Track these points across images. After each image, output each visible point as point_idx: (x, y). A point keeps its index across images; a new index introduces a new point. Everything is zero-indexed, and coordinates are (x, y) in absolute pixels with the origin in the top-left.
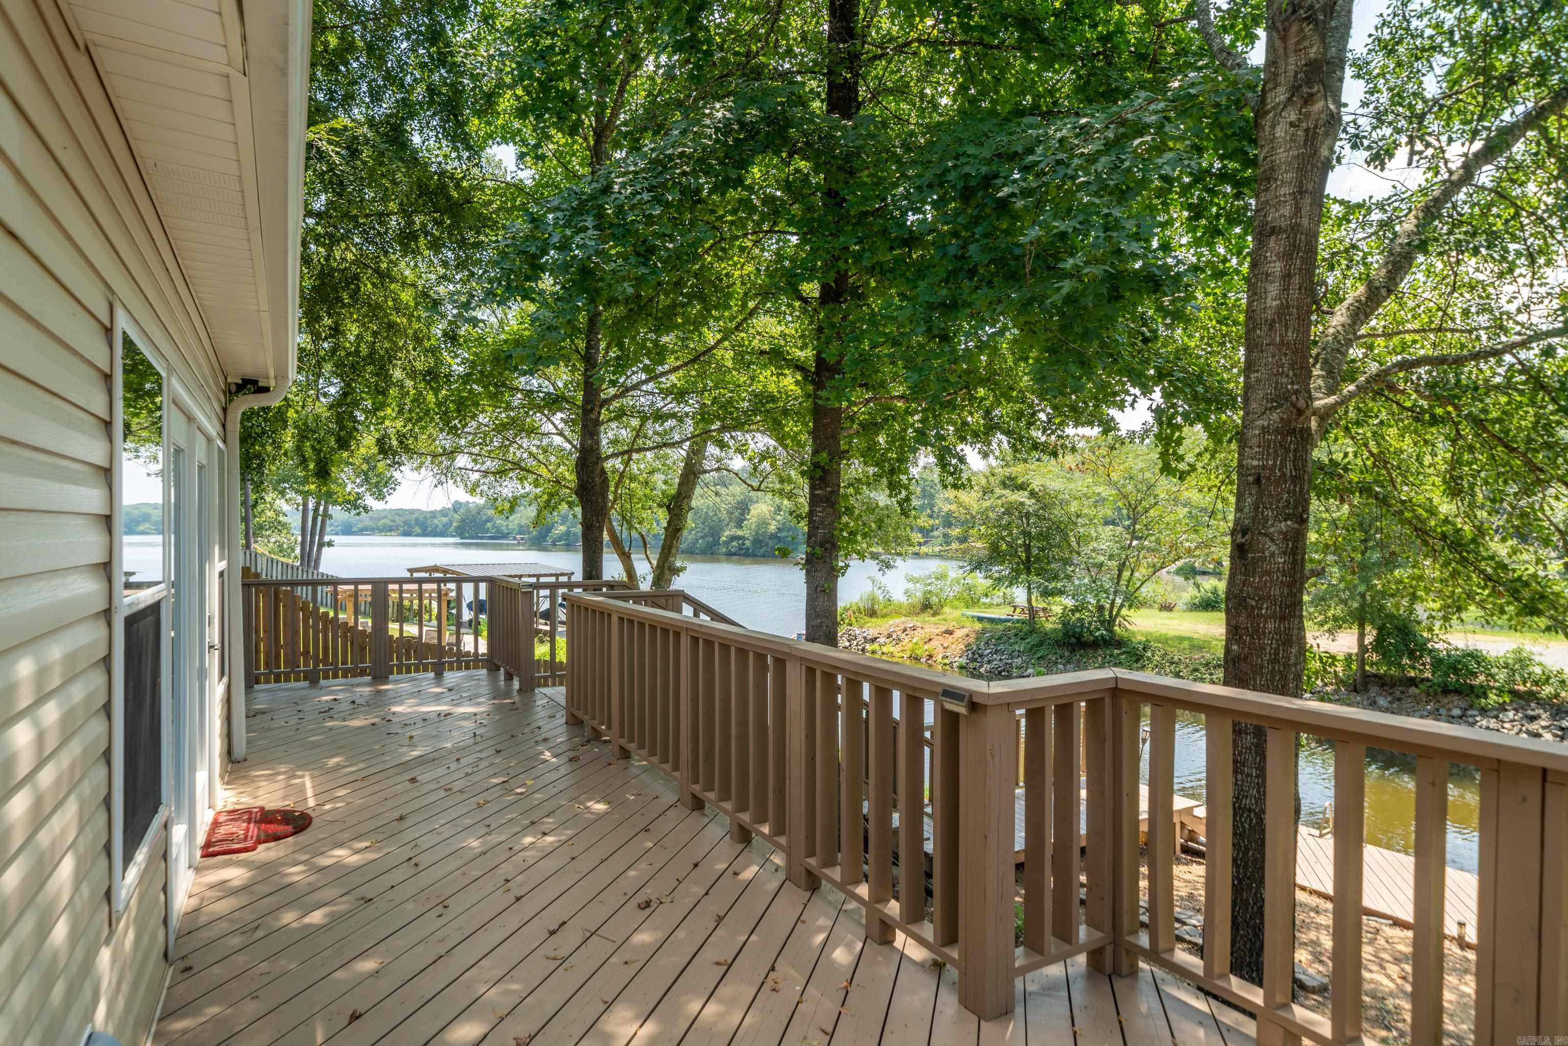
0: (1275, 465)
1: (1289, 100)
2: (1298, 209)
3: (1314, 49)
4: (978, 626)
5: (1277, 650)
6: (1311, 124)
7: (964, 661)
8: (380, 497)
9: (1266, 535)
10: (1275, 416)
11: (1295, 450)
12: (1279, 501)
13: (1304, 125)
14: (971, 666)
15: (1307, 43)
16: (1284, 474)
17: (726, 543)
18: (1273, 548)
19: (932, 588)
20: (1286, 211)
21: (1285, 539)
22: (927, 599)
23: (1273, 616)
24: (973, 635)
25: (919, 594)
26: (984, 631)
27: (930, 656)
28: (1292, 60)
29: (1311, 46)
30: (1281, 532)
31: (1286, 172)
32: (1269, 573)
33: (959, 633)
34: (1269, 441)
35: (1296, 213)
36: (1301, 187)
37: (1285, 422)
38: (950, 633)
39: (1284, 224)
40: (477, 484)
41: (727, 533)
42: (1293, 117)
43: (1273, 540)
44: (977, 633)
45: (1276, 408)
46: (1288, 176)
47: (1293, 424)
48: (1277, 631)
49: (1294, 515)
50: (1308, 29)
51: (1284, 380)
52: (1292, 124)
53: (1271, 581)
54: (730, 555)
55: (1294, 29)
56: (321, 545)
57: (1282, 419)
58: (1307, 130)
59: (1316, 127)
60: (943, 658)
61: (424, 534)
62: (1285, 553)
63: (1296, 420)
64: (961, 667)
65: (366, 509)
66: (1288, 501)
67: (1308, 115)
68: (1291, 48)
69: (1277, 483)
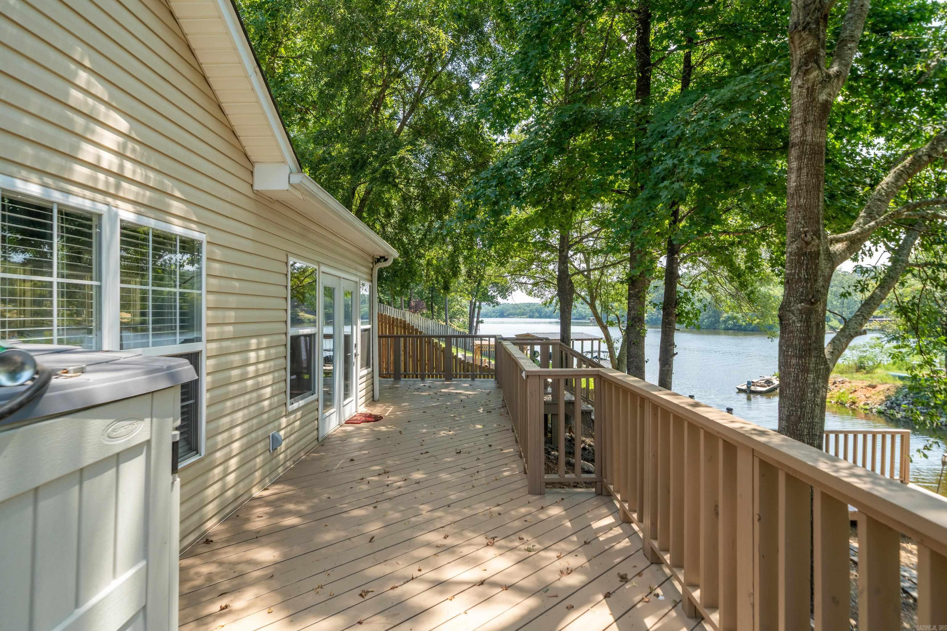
0: (795, 273)
1: (797, 74)
2: (804, 132)
3: (810, 44)
4: (900, 383)
5: (798, 374)
6: (810, 85)
7: (882, 408)
8: (504, 297)
9: (789, 311)
10: (794, 246)
11: (807, 264)
12: (797, 292)
13: (806, 86)
14: (888, 412)
15: (805, 42)
16: (801, 278)
17: (725, 322)
18: (794, 318)
19: (868, 354)
20: (798, 134)
21: (801, 313)
22: (861, 362)
23: (795, 356)
24: (894, 390)
25: (856, 358)
26: (904, 386)
27: (854, 403)
28: (798, 52)
29: (808, 43)
30: (798, 309)
31: (798, 113)
32: (792, 332)
33: (881, 388)
34: (792, 260)
35: (803, 135)
36: (805, 120)
37: (800, 249)
38: (874, 387)
39: (797, 141)
40: (532, 291)
41: (725, 315)
42: (800, 83)
43: (793, 314)
44: (897, 388)
45: (794, 241)
46: (799, 115)
47: (804, 250)
48: (798, 364)
49: (805, 300)
50: (804, 35)
51: (799, 226)
52: (800, 87)
53: (793, 337)
54: (727, 329)
55: (796, 37)
56: (478, 322)
57: (798, 247)
58: (808, 89)
59: (813, 86)
60: (865, 405)
61: (540, 317)
62: (801, 321)
63: (806, 247)
64: (880, 412)
65: (498, 304)
66: (802, 292)
67: (807, 81)
68: (797, 46)
69: (796, 282)
